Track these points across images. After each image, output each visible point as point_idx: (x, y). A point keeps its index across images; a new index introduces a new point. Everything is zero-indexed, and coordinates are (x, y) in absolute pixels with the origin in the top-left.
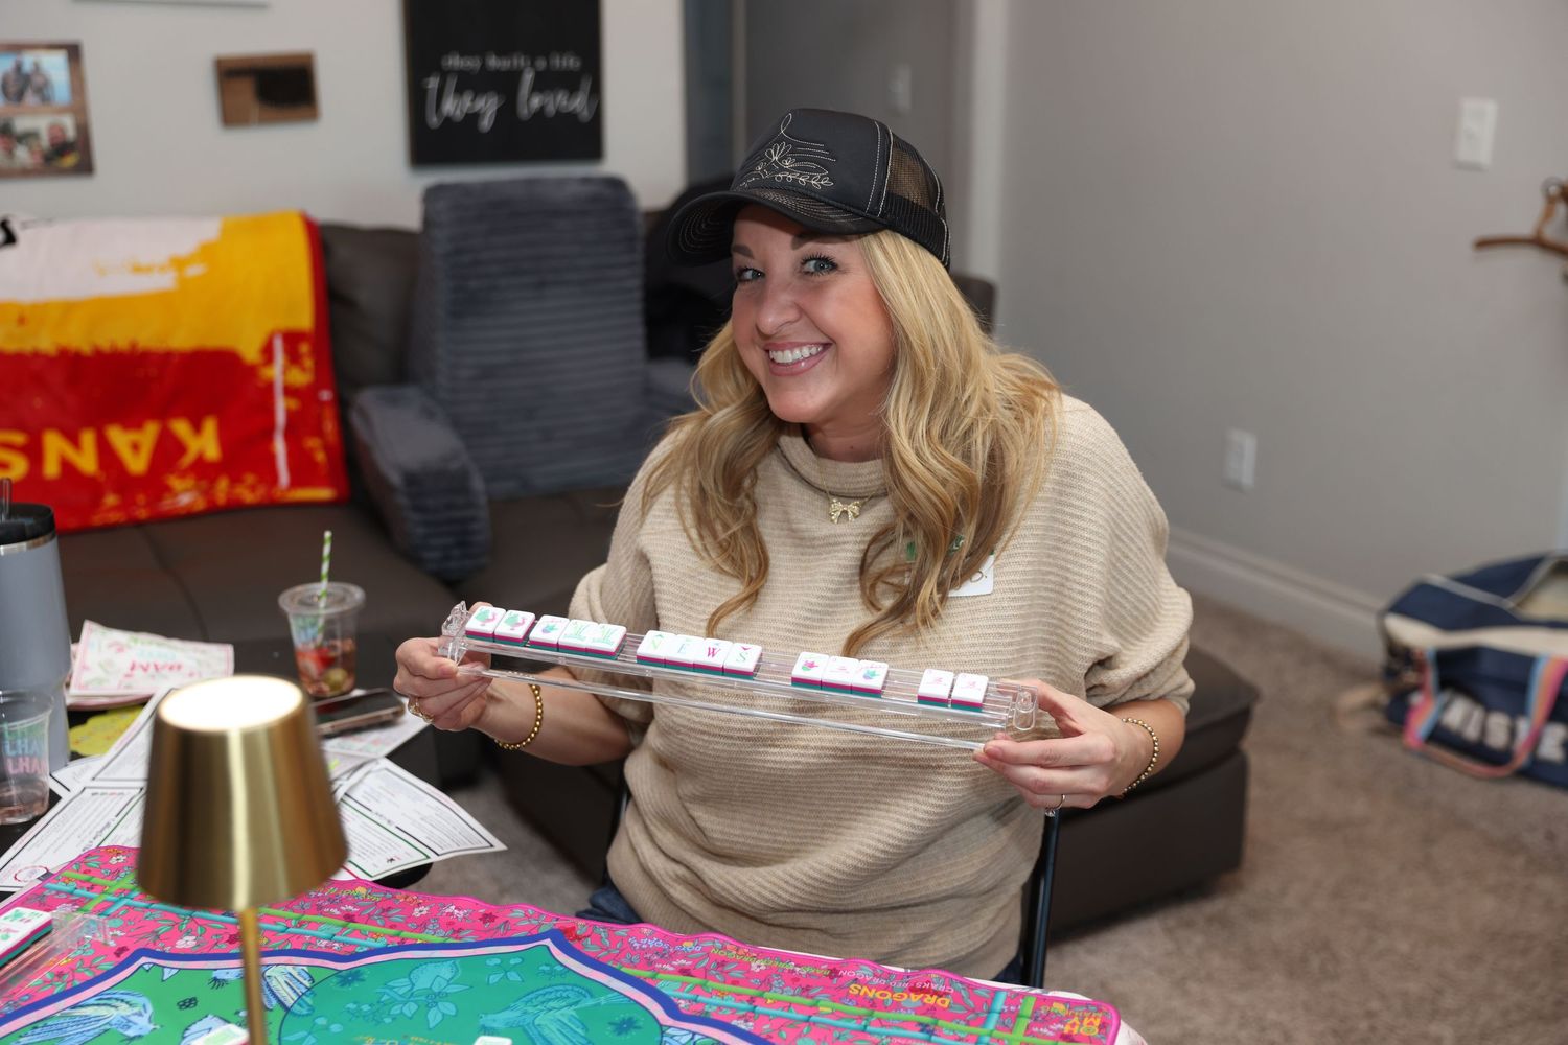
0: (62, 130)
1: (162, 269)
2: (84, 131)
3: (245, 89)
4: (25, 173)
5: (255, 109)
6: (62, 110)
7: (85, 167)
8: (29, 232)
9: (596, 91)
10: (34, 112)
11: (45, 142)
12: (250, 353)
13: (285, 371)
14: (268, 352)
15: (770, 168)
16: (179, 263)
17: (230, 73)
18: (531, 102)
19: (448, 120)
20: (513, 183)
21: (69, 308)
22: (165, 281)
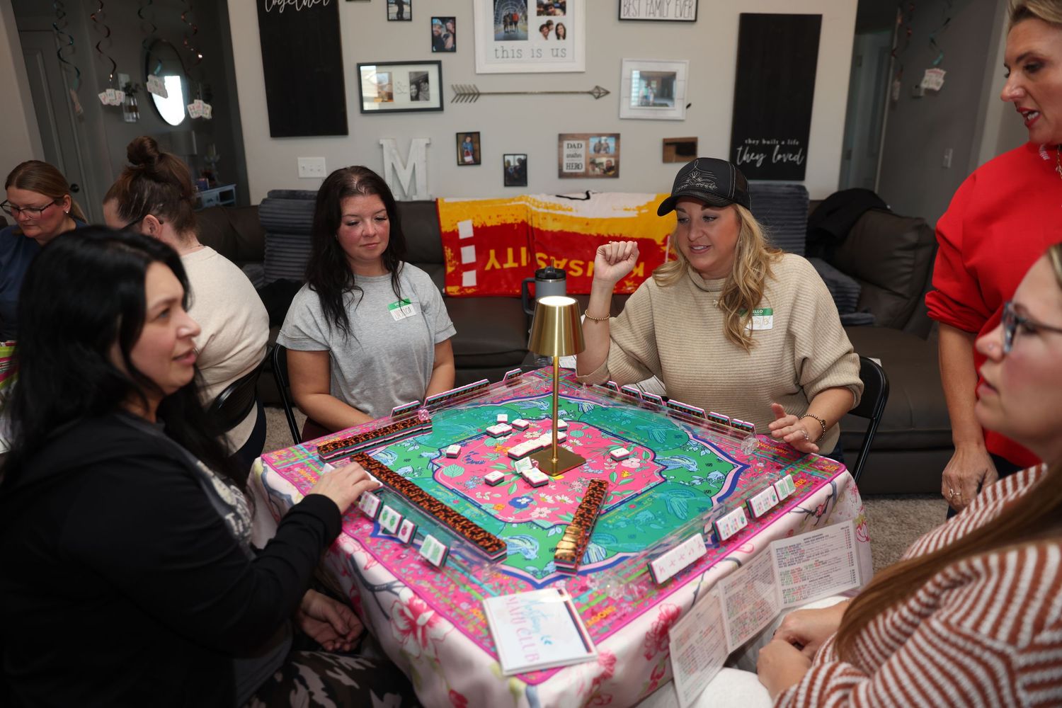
0: (610, 161)
1: (634, 210)
2: (617, 163)
3: (672, 149)
4: (597, 176)
5: (675, 156)
6: (611, 156)
7: (616, 176)
8: (595, 195)
9: (805, 153)
10: (603, 156)
11: (605, 167)
12: (659, 241)
13: (670, 249)
14: (665, 241)
15: (693, 181)
16: (639, 208)
17: (668, 144)
18: (777, 157)
19: (745, 162)
20: (760, 185)
21: (603, 221)
22: (634, 214)
